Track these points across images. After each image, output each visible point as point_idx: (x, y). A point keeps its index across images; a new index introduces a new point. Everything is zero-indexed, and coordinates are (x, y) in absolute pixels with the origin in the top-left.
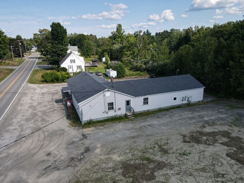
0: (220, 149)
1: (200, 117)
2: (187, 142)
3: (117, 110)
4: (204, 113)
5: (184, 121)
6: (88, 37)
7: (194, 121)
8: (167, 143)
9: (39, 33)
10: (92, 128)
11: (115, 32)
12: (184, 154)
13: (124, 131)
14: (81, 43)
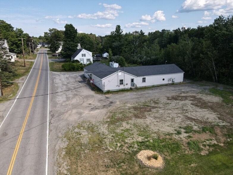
0: (188, 102)
1: (179, 89)
2: (170, 99)
3: (125, 85)
4: (182, 88)
5: (169, 91)
6: (89, 36)
7: (175, 91)
8: (158, 100)
9: (49, 32)
10: (110, 95)
11: (114, 31)
12: (167, 104)
13: (131, 96)
14: (83, 41)
